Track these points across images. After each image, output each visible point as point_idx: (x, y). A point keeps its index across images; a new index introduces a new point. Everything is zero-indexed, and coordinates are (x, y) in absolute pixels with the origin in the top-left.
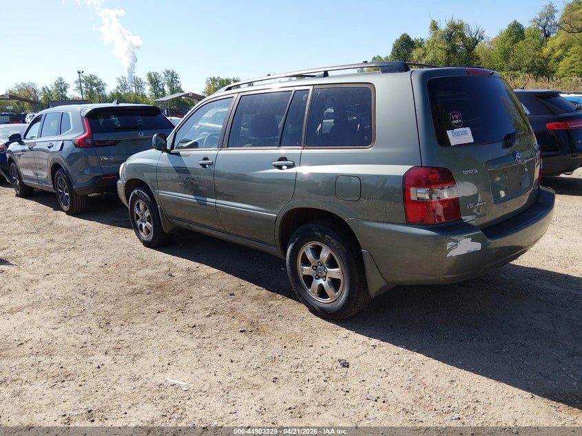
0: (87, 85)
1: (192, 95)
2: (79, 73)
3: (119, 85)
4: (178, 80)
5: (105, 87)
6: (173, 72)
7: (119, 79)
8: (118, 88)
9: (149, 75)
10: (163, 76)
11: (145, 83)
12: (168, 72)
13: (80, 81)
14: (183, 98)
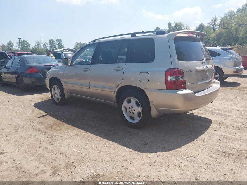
0: (22, 44)
1: (69, 49)
2: (19, 39)
3: (36, 44)
4: (62, 43)
5: (30, 45)
6: (60, 40)
7: (36, 42)
8: (36, 46)
9: (50, 41)
10: (56, 41)
11: (48, 44)
12: (58, 40)
13: (20, 42)
14: (64, 50)
